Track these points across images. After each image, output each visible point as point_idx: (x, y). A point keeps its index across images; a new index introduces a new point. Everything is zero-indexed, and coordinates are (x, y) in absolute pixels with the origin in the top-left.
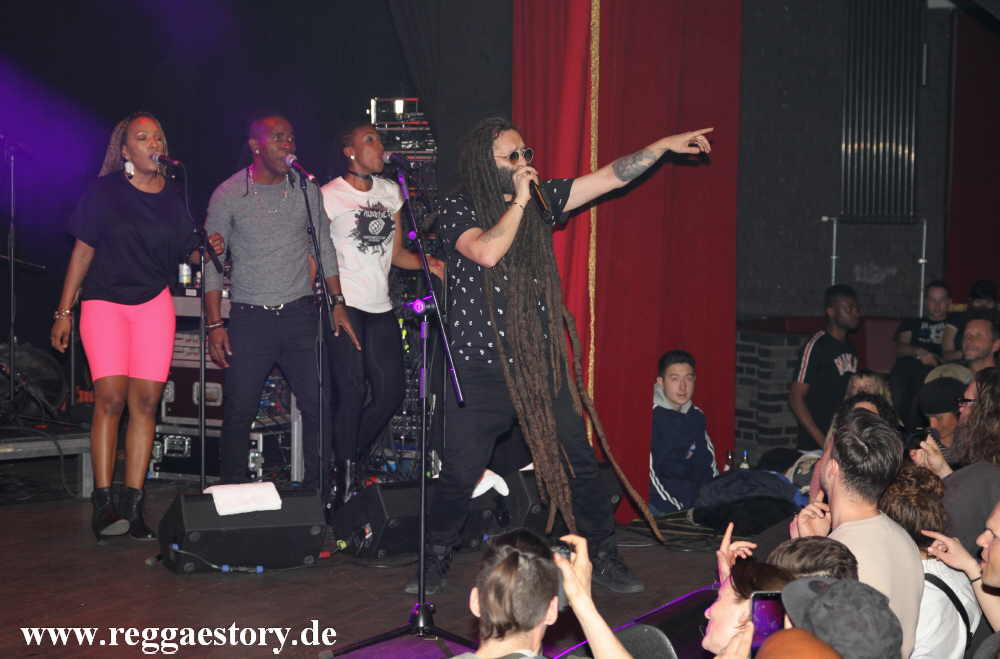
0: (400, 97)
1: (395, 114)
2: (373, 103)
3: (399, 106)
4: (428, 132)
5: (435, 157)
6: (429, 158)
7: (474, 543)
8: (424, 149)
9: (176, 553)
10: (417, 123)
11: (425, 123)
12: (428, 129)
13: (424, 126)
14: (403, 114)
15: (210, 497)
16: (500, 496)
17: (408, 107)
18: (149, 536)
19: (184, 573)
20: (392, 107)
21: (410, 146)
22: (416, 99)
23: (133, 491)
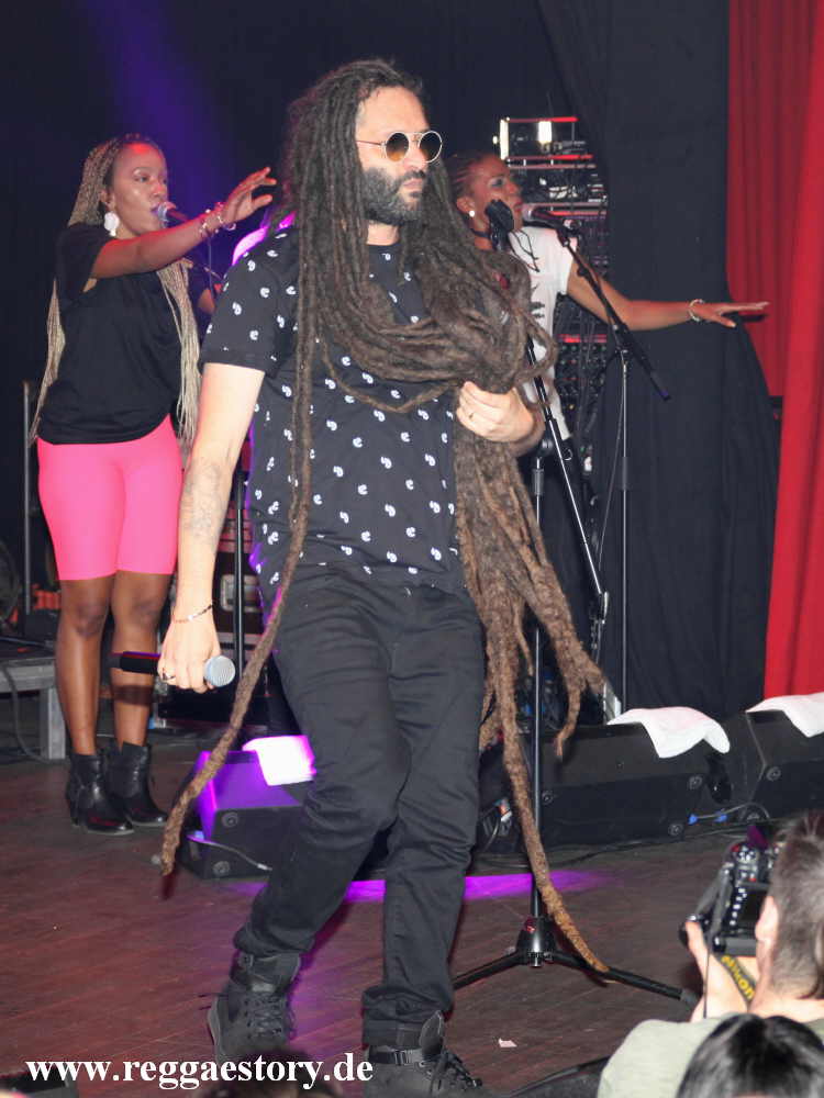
0: (545, 117)
1: (538, 144)
2: (504, 126)
3: (545, 132)
4: (592, 171)
5: (604, 213)
6: (595, 213)
7: (675, 828)
8: (586, 200)
9: (201, 846)
10: (576, 157)
11: (588, 157)
12: (592, 166)
13: (585, 161)
14: (551, 144)
15: (253, 756)
16: (715, 754)
17: (560, 132)
18: (160, 819)
19: (214, 876)
20: (533, 131)
21: (562, 195)
22: (573, 119)
23: (129, 747)
